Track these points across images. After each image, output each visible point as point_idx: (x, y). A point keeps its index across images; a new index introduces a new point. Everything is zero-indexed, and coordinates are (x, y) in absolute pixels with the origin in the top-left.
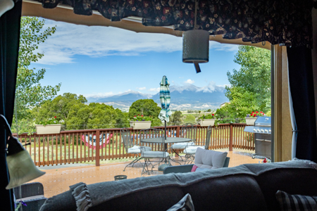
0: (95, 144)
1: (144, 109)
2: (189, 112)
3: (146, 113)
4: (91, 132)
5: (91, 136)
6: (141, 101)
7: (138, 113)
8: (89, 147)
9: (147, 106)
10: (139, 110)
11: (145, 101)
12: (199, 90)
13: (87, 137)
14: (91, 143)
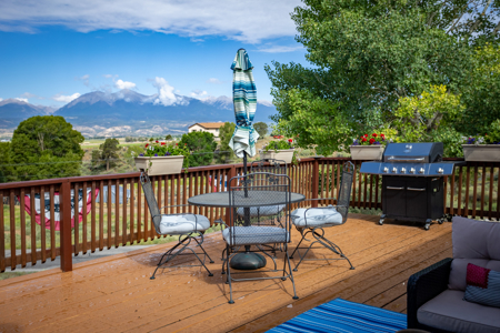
0: (57, 216)
1: (46, 136)
2: (128, 141)
3: (50, 143)
4: (47, 187)
5: (47, 196)
6: (39, 119)
7: (33, 142)
8: (43, 226)
9: (51, 129)
10: (35, 137)
11: (46, 120)
12: (145, 100)
13: (37, 201)
14: (48, 215)
